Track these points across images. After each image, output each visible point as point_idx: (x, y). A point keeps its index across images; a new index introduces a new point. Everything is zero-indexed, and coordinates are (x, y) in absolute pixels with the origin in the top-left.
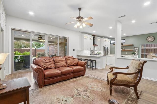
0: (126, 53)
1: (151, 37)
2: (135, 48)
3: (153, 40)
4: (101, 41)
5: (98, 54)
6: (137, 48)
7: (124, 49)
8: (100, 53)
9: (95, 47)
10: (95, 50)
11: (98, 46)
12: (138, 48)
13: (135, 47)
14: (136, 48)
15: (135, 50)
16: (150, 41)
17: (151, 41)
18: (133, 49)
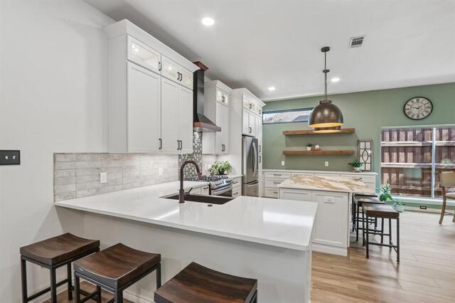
0: (327, 164)
1: (421, 100)
2: (359, 142)
3: (426, 114)
4: (230, 106)
5: (216, 171)
6: (368, 145)
7: (317, 147)
8: (228, 167)
9: (201, 137)
10: (201, 153)
11: (219, 130)
12: (371, 142)
13: (360, 138)
14: (362, 145)
15: (362, 151)
16: (415, 117)
17: (421, 117)
18: (354, 148)
